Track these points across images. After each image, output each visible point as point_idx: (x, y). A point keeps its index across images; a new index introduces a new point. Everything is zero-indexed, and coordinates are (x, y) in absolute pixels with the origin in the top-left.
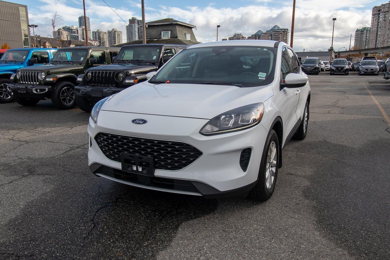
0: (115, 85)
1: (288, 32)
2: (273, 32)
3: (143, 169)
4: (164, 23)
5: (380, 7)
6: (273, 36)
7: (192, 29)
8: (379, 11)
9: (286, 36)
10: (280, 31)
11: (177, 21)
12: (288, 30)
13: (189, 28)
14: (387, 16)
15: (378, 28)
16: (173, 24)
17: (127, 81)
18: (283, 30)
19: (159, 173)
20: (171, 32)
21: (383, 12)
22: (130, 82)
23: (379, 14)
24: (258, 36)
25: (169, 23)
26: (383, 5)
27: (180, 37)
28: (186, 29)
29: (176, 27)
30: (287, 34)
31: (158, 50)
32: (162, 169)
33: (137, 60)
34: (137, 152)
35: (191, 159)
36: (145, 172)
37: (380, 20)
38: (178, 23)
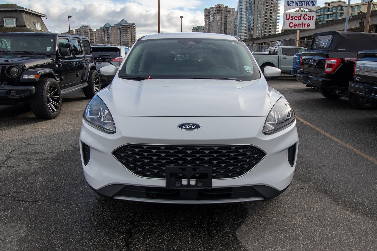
0: (6, 82)
1: (135, 27)
2: (121, 25)
3: (197, 182)
4: (5, 9)
5: (209, 9)
6: (121, 30)
7: (42, 17)
8: (209, 13)
9: (134, 30)
10: (128, 25)
11: (23, 8)
12: (135, 25)
13: (39, 16)
14: (215, 17)
15: (209, 27)
16: (18, 10)
17: (25, 77)
18: (130, 25)
19: (218, 183)
20: (17, 19)
21: (212, 14)
22: (29, 77)
23: (209, 15)
24: (107, 29)
25: (12, 9)
26: (211, 8)
27: (29, 26)
28: (34, 17)
29: (22, 14)
30: (134, 28)
31: (52, 40)
32: (220, 178)
33: (24, 52)
34: (189, 162)
35: (254, 162)
36: (200, 184)
37: (210, 20)
38: (24, 10)
